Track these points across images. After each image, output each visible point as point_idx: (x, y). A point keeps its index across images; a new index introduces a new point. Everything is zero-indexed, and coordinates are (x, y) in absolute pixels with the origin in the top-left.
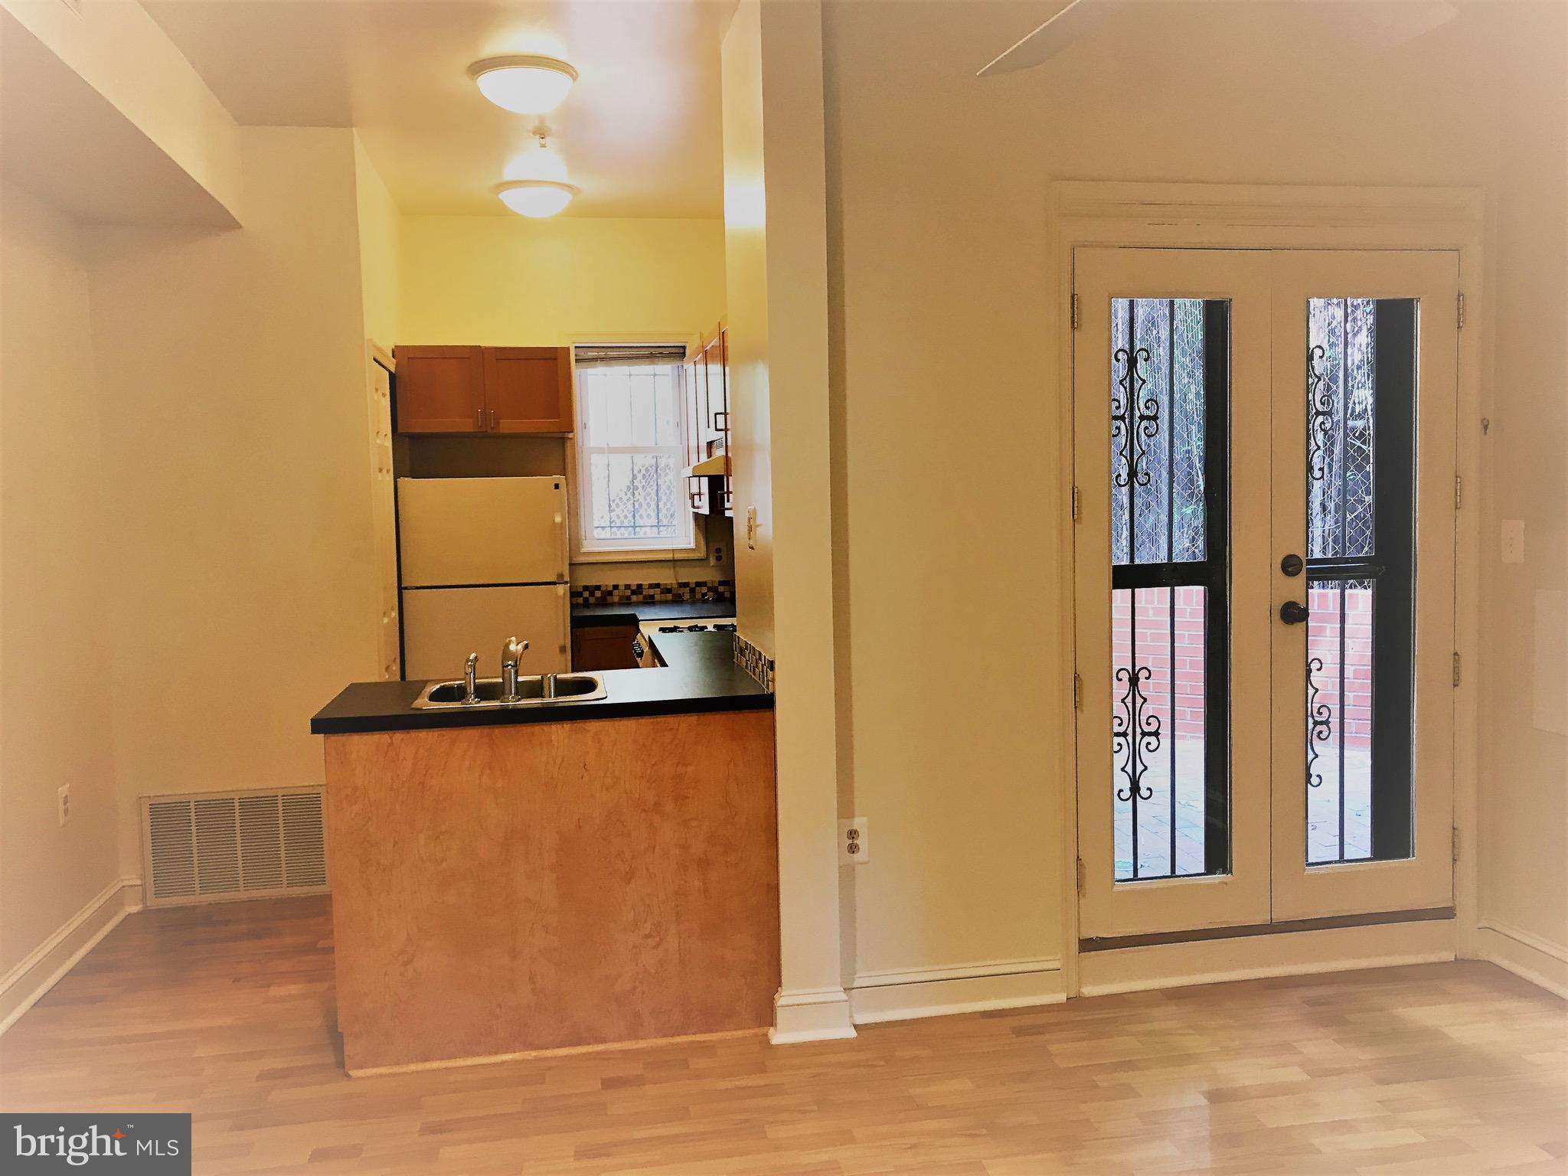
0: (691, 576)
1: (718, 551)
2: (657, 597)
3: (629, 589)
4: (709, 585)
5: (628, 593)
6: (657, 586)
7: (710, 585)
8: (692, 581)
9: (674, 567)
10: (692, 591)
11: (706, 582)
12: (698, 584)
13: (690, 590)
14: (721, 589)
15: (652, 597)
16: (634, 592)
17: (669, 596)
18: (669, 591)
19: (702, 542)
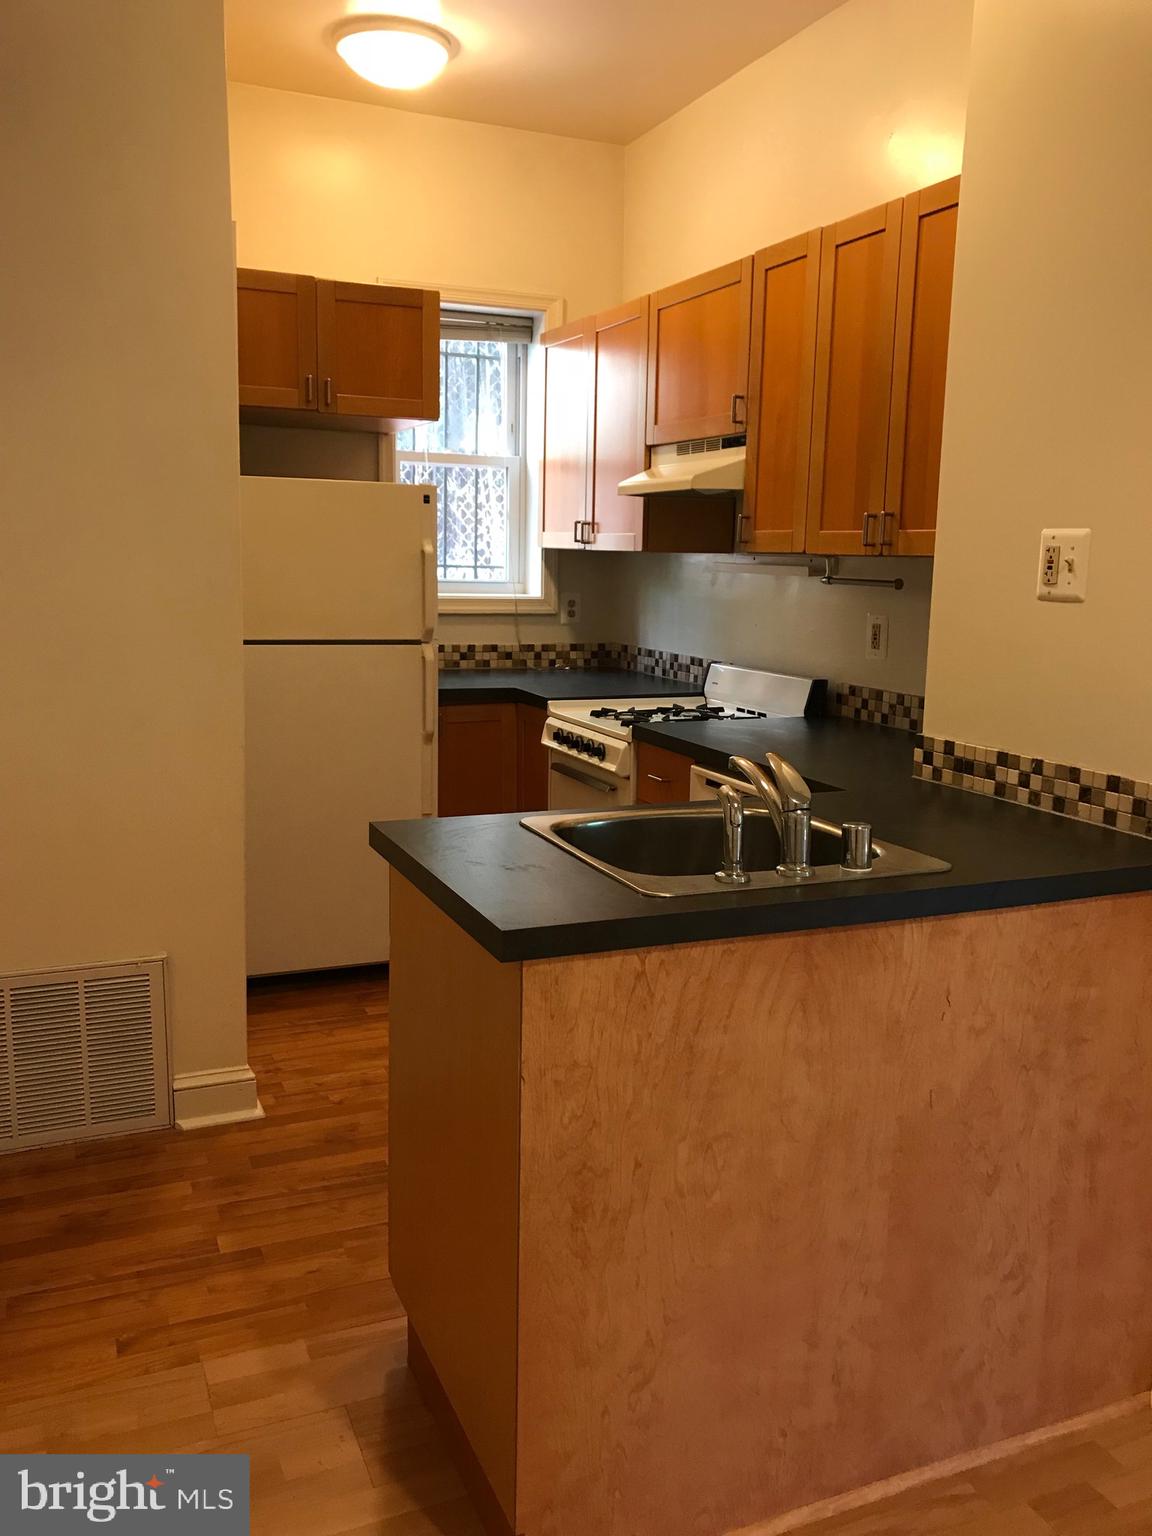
0: (536, 636)
1: (572, 603)
2: (493, 664)
3: (458, 651)
4: (558, 649)
5: (456, 657)
6: (494, 648)
7: (560, 649)
8: (538, 643)
9: (517, 625)
10: (538, 656)
11: (555, 646)
12: (545, 648)
13: (535, 656)
14: (573, 655)
15: (487, 663)
16: (463, 657)
17: (509, 663)
18: (508, 656)
19: (553, 590)
